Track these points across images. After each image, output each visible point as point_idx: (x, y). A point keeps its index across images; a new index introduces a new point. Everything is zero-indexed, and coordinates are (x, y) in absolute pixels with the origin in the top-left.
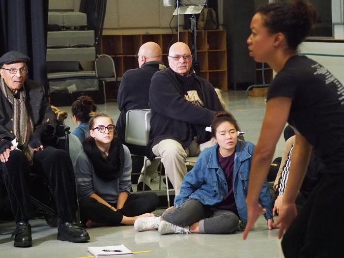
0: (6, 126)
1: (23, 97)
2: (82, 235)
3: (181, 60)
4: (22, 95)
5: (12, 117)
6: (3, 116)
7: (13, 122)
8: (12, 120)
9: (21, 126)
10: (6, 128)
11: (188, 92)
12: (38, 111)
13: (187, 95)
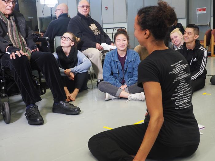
0: (5, 38)
1: (13, 19)
2: (76, 110)
3: (85, 8)
4: (12, 18)
5: (7, 32)
6: (2, 31)
7: (8, 35)
8: (8, 34)
9: (15, 38)
10: (5, 39)
11: (91, 25)
12: (24, 29)
13: (91, 26)
